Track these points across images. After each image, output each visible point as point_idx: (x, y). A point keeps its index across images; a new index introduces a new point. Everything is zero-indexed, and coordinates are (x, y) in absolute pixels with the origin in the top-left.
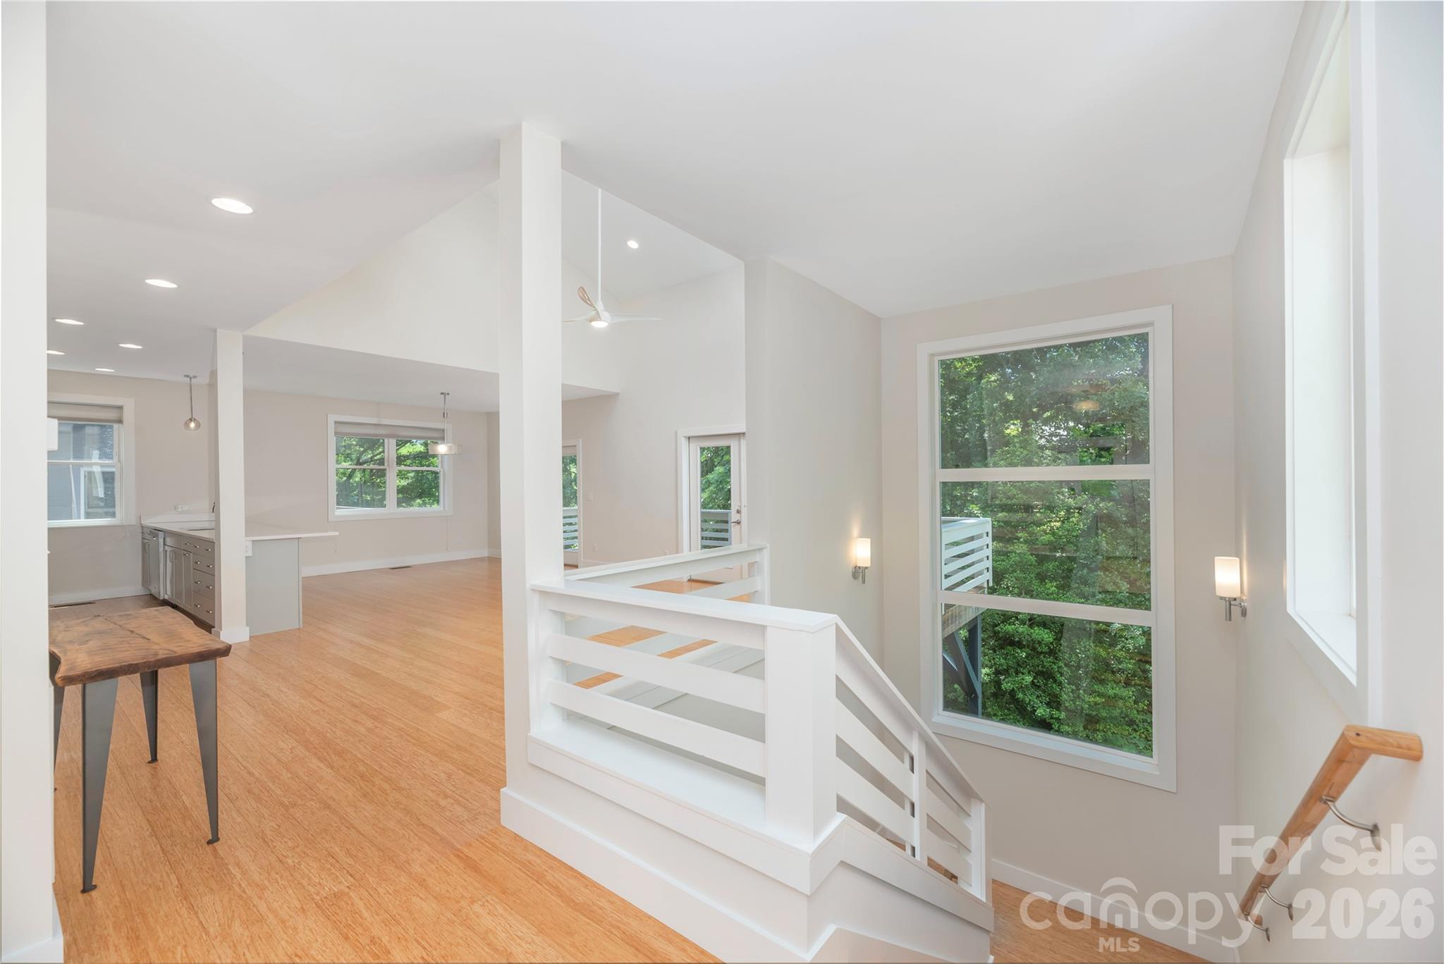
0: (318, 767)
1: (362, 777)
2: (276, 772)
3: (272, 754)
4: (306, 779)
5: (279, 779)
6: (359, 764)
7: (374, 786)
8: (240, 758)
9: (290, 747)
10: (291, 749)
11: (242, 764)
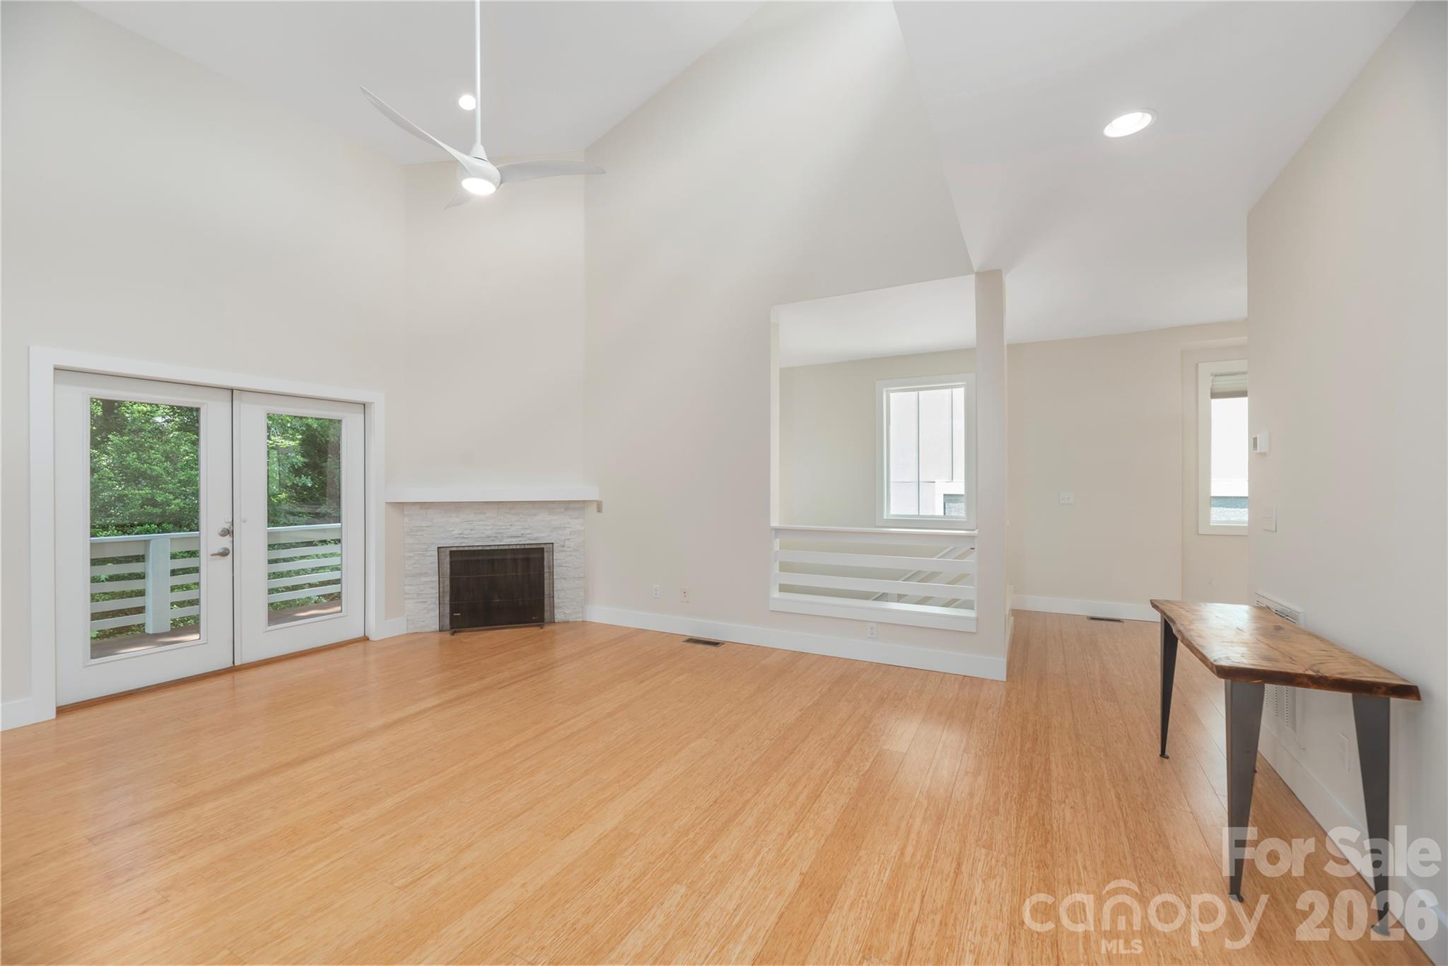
0: (1057, 766)
1: (1037, 740)
2: (1094, 784)
3: (1086, 808)
4: (1075, 762)
5: (1096, 775)
6: (1026, 749)
7: (1037, 730)
8: (1122, 824)
9: (1063, 805)
10: (1064, 802)
11: (1123, 816)
